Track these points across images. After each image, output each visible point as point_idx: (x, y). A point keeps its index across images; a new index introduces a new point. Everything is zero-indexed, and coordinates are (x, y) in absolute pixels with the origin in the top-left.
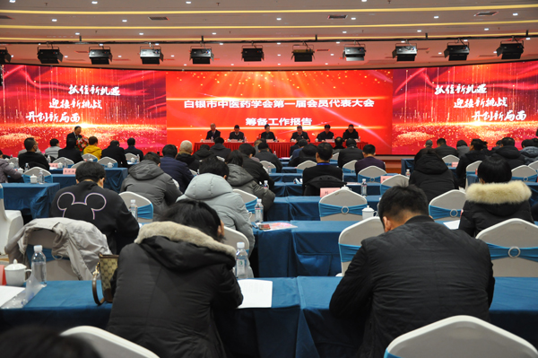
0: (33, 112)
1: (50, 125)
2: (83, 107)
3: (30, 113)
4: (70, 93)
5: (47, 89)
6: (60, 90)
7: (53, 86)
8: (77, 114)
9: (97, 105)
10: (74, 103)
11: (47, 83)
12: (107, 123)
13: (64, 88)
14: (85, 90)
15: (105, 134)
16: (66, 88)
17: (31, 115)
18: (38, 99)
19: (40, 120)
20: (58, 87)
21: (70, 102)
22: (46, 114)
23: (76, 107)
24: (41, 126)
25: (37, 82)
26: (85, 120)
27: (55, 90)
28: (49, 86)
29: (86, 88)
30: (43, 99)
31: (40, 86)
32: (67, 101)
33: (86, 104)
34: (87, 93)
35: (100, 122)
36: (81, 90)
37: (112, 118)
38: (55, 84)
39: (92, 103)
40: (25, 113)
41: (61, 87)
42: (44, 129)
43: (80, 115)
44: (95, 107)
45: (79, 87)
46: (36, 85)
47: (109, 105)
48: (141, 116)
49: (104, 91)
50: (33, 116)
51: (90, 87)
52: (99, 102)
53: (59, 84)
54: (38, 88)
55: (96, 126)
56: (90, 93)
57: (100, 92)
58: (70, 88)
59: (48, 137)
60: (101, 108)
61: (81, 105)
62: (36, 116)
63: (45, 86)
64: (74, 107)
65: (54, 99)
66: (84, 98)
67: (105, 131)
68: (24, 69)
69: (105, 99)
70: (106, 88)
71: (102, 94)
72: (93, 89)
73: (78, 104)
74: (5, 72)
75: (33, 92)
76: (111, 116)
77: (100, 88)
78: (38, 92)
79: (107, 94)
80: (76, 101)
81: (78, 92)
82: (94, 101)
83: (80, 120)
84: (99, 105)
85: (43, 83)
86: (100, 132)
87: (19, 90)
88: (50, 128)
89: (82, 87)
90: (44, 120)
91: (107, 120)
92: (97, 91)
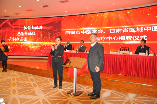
0: (11, 38)
1: (16, 43)
2: (28, 35)
3: (10, 38)
4: (24, 29)
5: (16, 28)
6: (20, 28)
7: (18, 27)
8: (26, 38)
9: (34, 34)
10: (25, 33)
11: (16, 26)
13: (22, 27)
14: (29, 28)
15: (36, 46)
16: (23, 28)
17: (10, 39)
18: (13, 33)
19: (13, 40)
20: (20, 27)
21: (24, 33)
22: (15, 38)
23: (26, 35)
24: (13, 43)
25: (13, 26)
26: (29, 40)
27: (19, 28)
28: (17, 27)
29: (30, 27)
30: (15, 32)
31: (14, 27)
32: (23, 32)
33: (30, 34)
34: (30, 29)
36: (28, 28)
37: (39, 39)
38: (19, 26)
39: (32, 33)
40: (9, 38)
42: (14, 44)
43: (27, 38)
44: (33, 34)
45: (27, 27)
46: (12, 27)
47: (38, 34)
48: (51, 38)
49: (36, 27)
50: (11, 39)
52: (35, 32)
53: (20, 26)
54: (13, 28)
55: (33, 43)
56: (31, 29)
57: (35, 28)
58: (24, 27)
59: (16, 47)
60: (35, 35)
61: (28, 34)
62: (12, 39)
63: (15, 27)
64: (25, 35)
65: (18, 32)
66: (29, 31)
67: (36, 45)
68: (9, 21)
69: (37, 31)
70: (37, 26)
71: (36, 29)
72: (32, 27)
73: (27, 34)
74: (3, 23)
75: (11, 29)
76: (39, 38)
77: (35, 26)
78: (13, 30)
79: (38, 29)
80: (26, 33)
81: (27, 29)
82: (33, 32)
83: (27, 40)
84: (35, 34)
85: (15, 26)
86: (35, 45)
87: (7, 29)
88: (16, 44)
89: (28, 26)
90: (15, 40)
91: (37, 40)
92: (34, 28)
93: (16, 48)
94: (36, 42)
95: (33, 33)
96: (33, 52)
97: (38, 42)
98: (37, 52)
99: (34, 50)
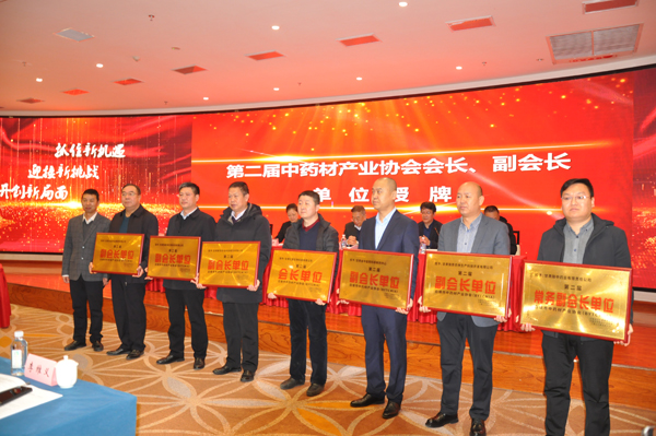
0: (6, 185)
1: (27, 204)
2: (73, 176)
3: (3, 186)
4: (57, 155)
5: (27, 151)
6: (44, 152)
7: (34, 146)
8: (64, 187)
9: (92, 173)
10: (61, 169)
11: (27, 142)
13: (48, 148)
14: (77, 151)
16: (52, 149)
17: (4, 189)
18: (14, 167)
19: (16, 196)
20: (41, 147)
21: (56, 170)
22: (24, 187)
23: (64, 177)
24: (16, 204)
25: (15, 141)
26: (74, 197)
27: (37, 152)
28: (30, 146)
29: (79, 148)
30: (21, 166)
31: (18, 147)
32: (52, 167)
33: (77, 172)
34: (79, 155)
36: (72, 150)
37: (112, 194)
38: (37, 143)
39: (85, 170)
41: (45, 148)
42: (19, 209)
43: (68, 189)
44: (89, 176)
45: (69, 147)
46: (12, 145)
47: (109, 173)
48: (154, 190)
49: (103, 151)
50: (7, 190)
51: (84, 146)
52: (96, 168)
53: (43, 144)
54: (15, 150)
56: (83, 154)
57: (97, 153)
58: (57, 149)
59: (24, 222)
60: (97, 178)
61: (71, 173)
62: (11, 191)
63: (25, 146)
64: (60, 176)
65: (35, 166)
66: (74, 163)
69: (104, 163)
70: (106, 146)
71: (99, 156)
72: (88, 148)
73: (67, 172)
75: (9, 155)
76: (110, 190)
77: (98, 147)
78: (15, 156)
79: (107, 156)
80: (64, 168)
81: (67, 154)
82: (89, 166)
83: (68, 197)
84: (95, 173)
85: (22, 142)
88: (27, 208)
89: (73, 146)
90: (20, 196)
91: (104, 196)
92: (94, 151)
93: (24, 225)
95: (89, 169)
97: (107, 202)
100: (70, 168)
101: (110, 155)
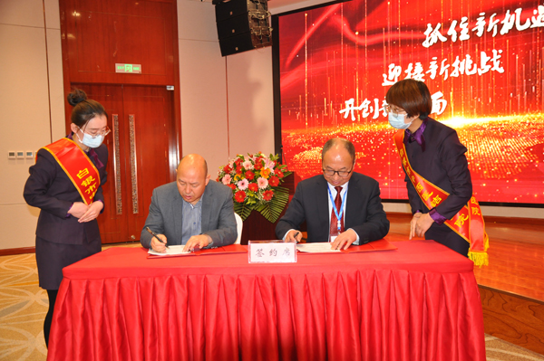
0: (351, 101)
1: (382, 126)
2: (455, 74)
3: (347, 103)
4: (426, 44)
5: (379, 46)
6: (405, 42)
7: (390, 36)
8: (439, 94)
9: (491, 63)
10: (433, 66)
11: (379, 31)
12: (515, 109)
13: (412, 35)
14: (461, 31)
15: (510, 142)
16: (418, 36)
17: (349, 107)
18: (362, 72)
19: (365, 115)
20: (400, 35)
21: (426, 67)
22: (376, 101)
24: (366, 128)
25: (362, 34)
26: (457, 108)
27: (395, 44)
28: (383, 37)
29: (464, 27)
30: (372, 70)
31: (366, 41)
32: (419, 65)
33: (463, 66)
34: (465, 36)
35: (499, 109)
36: (452, 31)
37: (531, 96)
38: (394, 30)
39: (477, 61)
40: (339, 103)
41: (407, 35)
42: (370, 135)
43: (446, 97)
44: (486, 68)
45: (447, 26)
46: (358, 40)
47: (526, 59)
49: (510, 21)
50: (353, 108)
51: (473, 20)
52: (496, 54)
53: (403, 29)
54: (361, 47)
55: (484, 121)
56: (473, 34)
57: (500, 26)
58: (426, 33)
59: (379, 153)
60: (501, 70)
61: (451, 69)
62: (357, 108)
63: (375, 39)
64: (433, 77)
65: (392, 66)
66: (457, 53)
67: (510, 133)
68: (338, 12)
69: (513, 42)
70: (519, 11)
71: (504, 31)
72: (481, 23)
73: (444, 69)
74: (309, 26)
75: (354, 56)
76: (529, 89)
77: (501, 14)
78: (362, 56)
79: (520, 28)
80: (439, 64)
81: (444, 39)
82: (483, 54)
83: (448, 109)
84: (496, 64)
85: (371, 33)
86: (497, 137)
87: (331, 57)
88: (382, 133)
89: (454, 23)
90: (372, 114)
91: (515, 100)
92: (492, 24)
93: (379, 159)
94: (506, 111)
95: (484, 57)
96: (484, 180)
97: (522, 111)
98: (511, 178)
99: (489, 168)
100: (450, 61)
101: (527, 25)
